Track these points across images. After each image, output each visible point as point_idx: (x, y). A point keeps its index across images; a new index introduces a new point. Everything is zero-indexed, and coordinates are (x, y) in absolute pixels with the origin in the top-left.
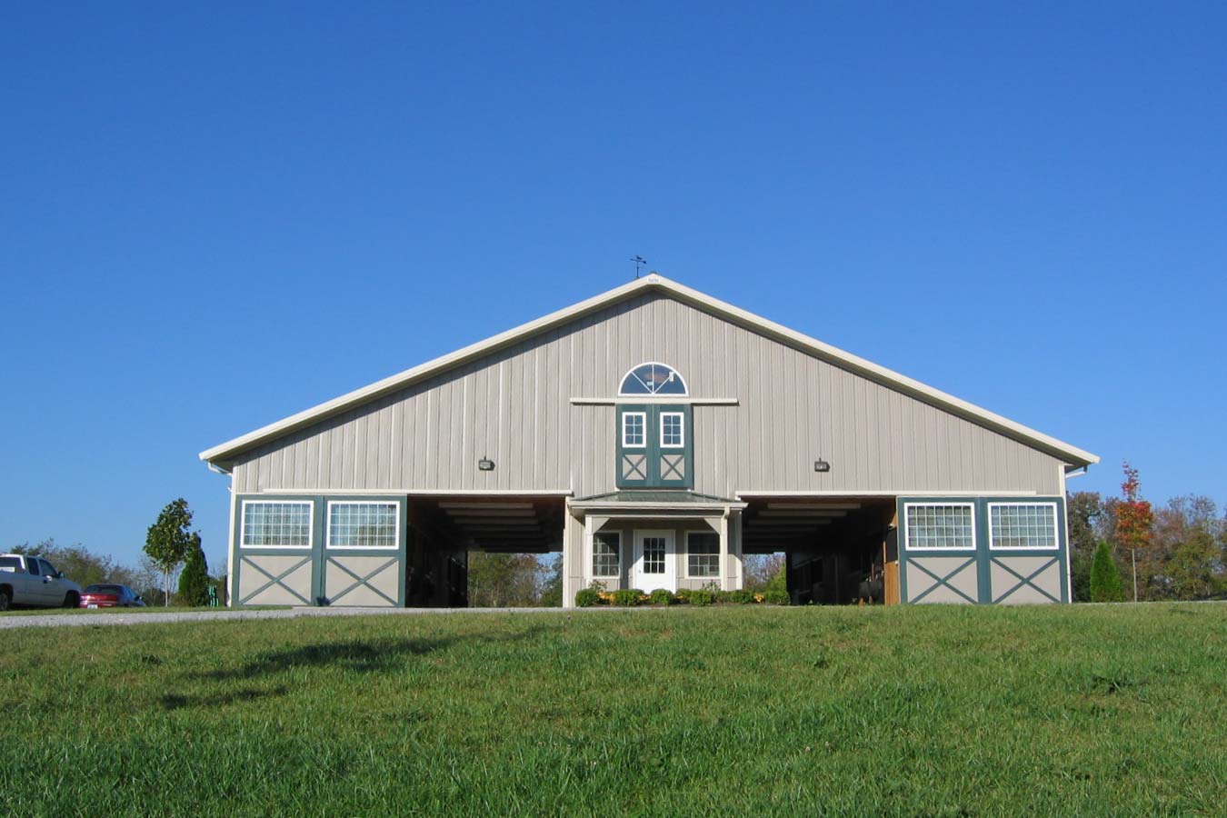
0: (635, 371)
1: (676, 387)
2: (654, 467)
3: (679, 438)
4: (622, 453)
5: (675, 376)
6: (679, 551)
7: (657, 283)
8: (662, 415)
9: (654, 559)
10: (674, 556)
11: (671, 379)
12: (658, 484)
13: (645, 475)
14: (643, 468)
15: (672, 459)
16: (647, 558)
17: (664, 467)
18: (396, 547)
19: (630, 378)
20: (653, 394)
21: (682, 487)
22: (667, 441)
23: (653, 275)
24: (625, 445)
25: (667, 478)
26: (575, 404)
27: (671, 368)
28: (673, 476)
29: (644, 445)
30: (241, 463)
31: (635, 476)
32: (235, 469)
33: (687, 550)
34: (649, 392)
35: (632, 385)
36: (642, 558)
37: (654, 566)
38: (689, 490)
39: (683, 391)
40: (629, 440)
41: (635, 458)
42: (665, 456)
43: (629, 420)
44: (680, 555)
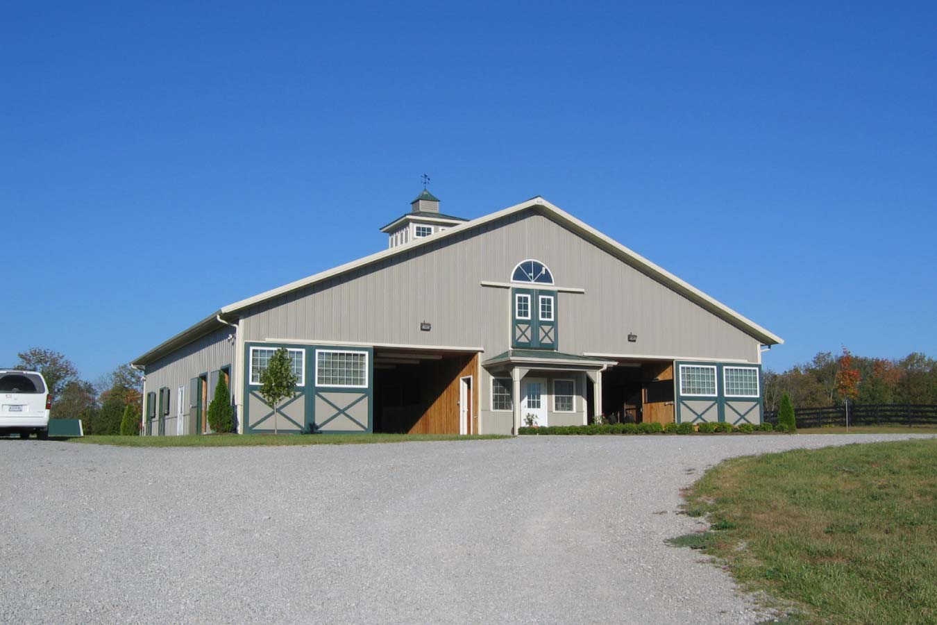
0: (521, 265)
1: (547, 278)
2: (535, 334)
3: (550, 314)
4: (516, 323)
5: (546, 270)
6: (549, 393)
7: (540, 204)
8: (540, 297)
9: (534, 398)
10: (546, 396)
11: (543, 272)
12: (538, 346)
13: (530, 339)
14: (529, 333)
15: (547, 328)
16: (529, 398)
17: (542, 334)
18: (366, 386)
19: (518, 270)
20: (533, 282)
21: (550, 348)
22: (543, 316)
23: (539, 198)
24: (517, 317)
25: (544, 342)
26: (484, 286)
27: (544, 265)
28: (546, 341)
29: (529, 318)
30: (245, 317)
31: (523, 340)
32: (241, 321)
33: (554, 392)
34: (530, 281)
35: (519, 275)
36: (527, 397)
37: (534, 402)
38: (555, 351)
39: (551, 282)
40: (520, 314)
41: (523, 327)
42: (543, 326)
43: (520, 299)
44: (550, 396)
